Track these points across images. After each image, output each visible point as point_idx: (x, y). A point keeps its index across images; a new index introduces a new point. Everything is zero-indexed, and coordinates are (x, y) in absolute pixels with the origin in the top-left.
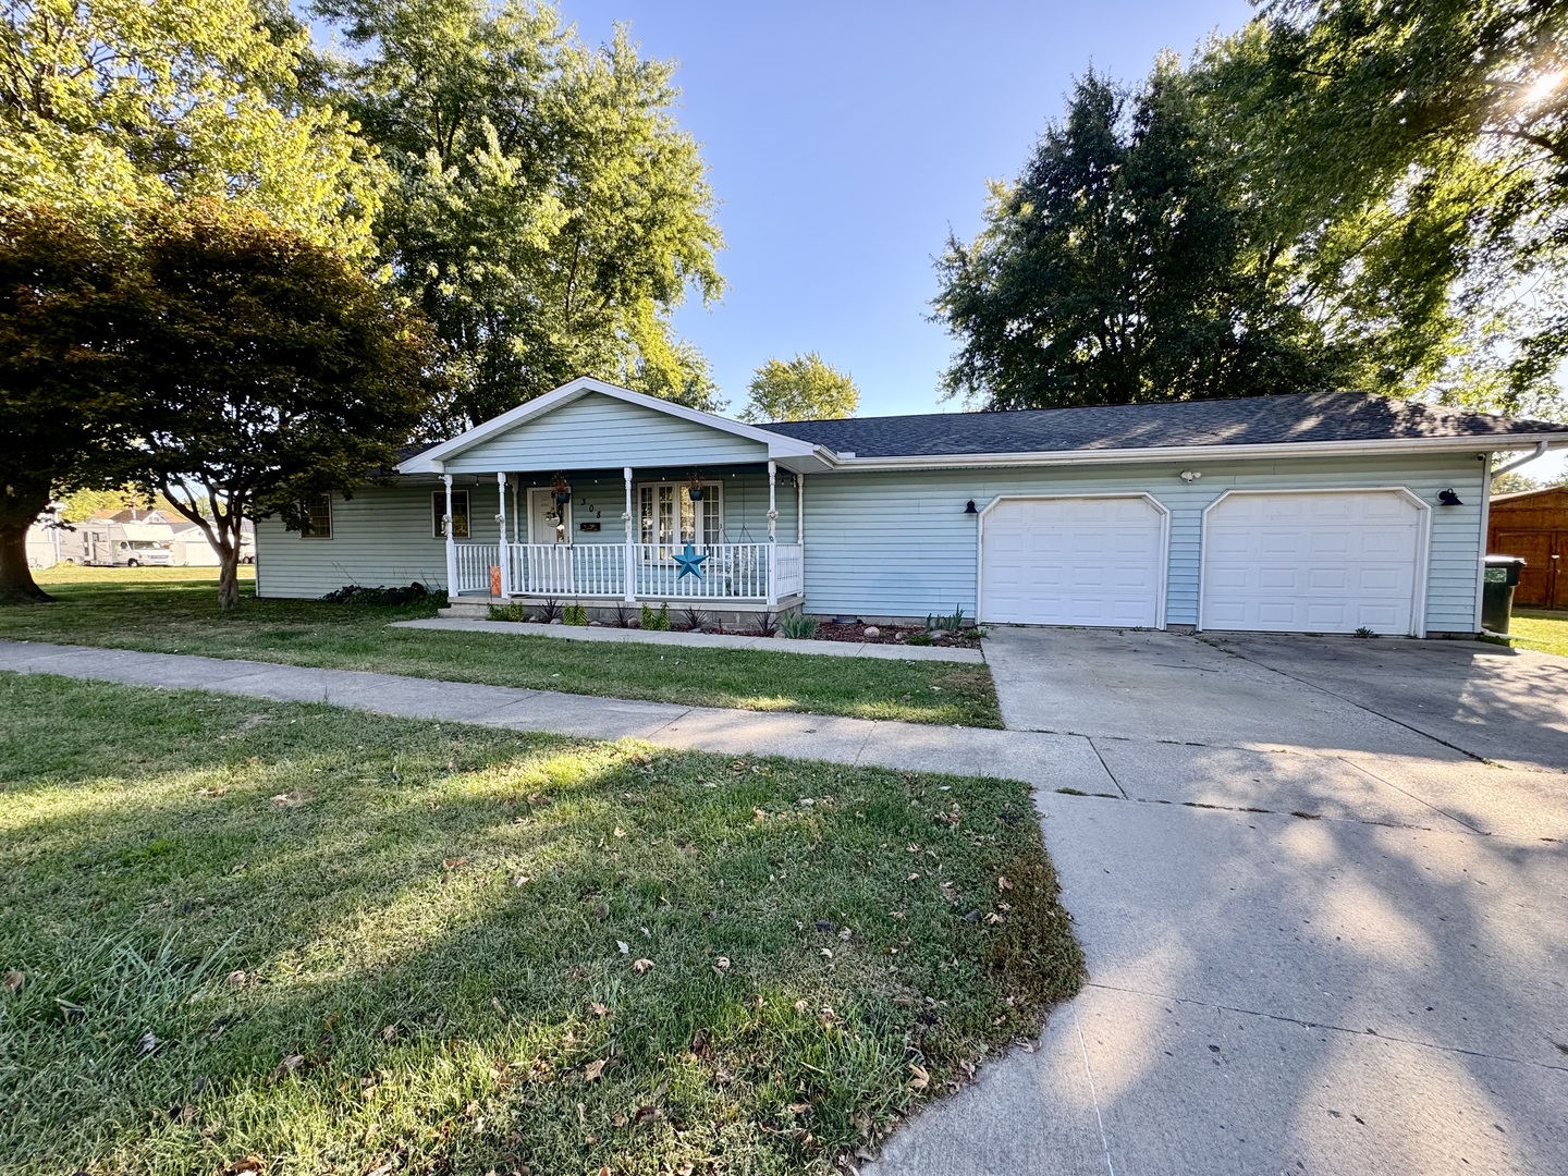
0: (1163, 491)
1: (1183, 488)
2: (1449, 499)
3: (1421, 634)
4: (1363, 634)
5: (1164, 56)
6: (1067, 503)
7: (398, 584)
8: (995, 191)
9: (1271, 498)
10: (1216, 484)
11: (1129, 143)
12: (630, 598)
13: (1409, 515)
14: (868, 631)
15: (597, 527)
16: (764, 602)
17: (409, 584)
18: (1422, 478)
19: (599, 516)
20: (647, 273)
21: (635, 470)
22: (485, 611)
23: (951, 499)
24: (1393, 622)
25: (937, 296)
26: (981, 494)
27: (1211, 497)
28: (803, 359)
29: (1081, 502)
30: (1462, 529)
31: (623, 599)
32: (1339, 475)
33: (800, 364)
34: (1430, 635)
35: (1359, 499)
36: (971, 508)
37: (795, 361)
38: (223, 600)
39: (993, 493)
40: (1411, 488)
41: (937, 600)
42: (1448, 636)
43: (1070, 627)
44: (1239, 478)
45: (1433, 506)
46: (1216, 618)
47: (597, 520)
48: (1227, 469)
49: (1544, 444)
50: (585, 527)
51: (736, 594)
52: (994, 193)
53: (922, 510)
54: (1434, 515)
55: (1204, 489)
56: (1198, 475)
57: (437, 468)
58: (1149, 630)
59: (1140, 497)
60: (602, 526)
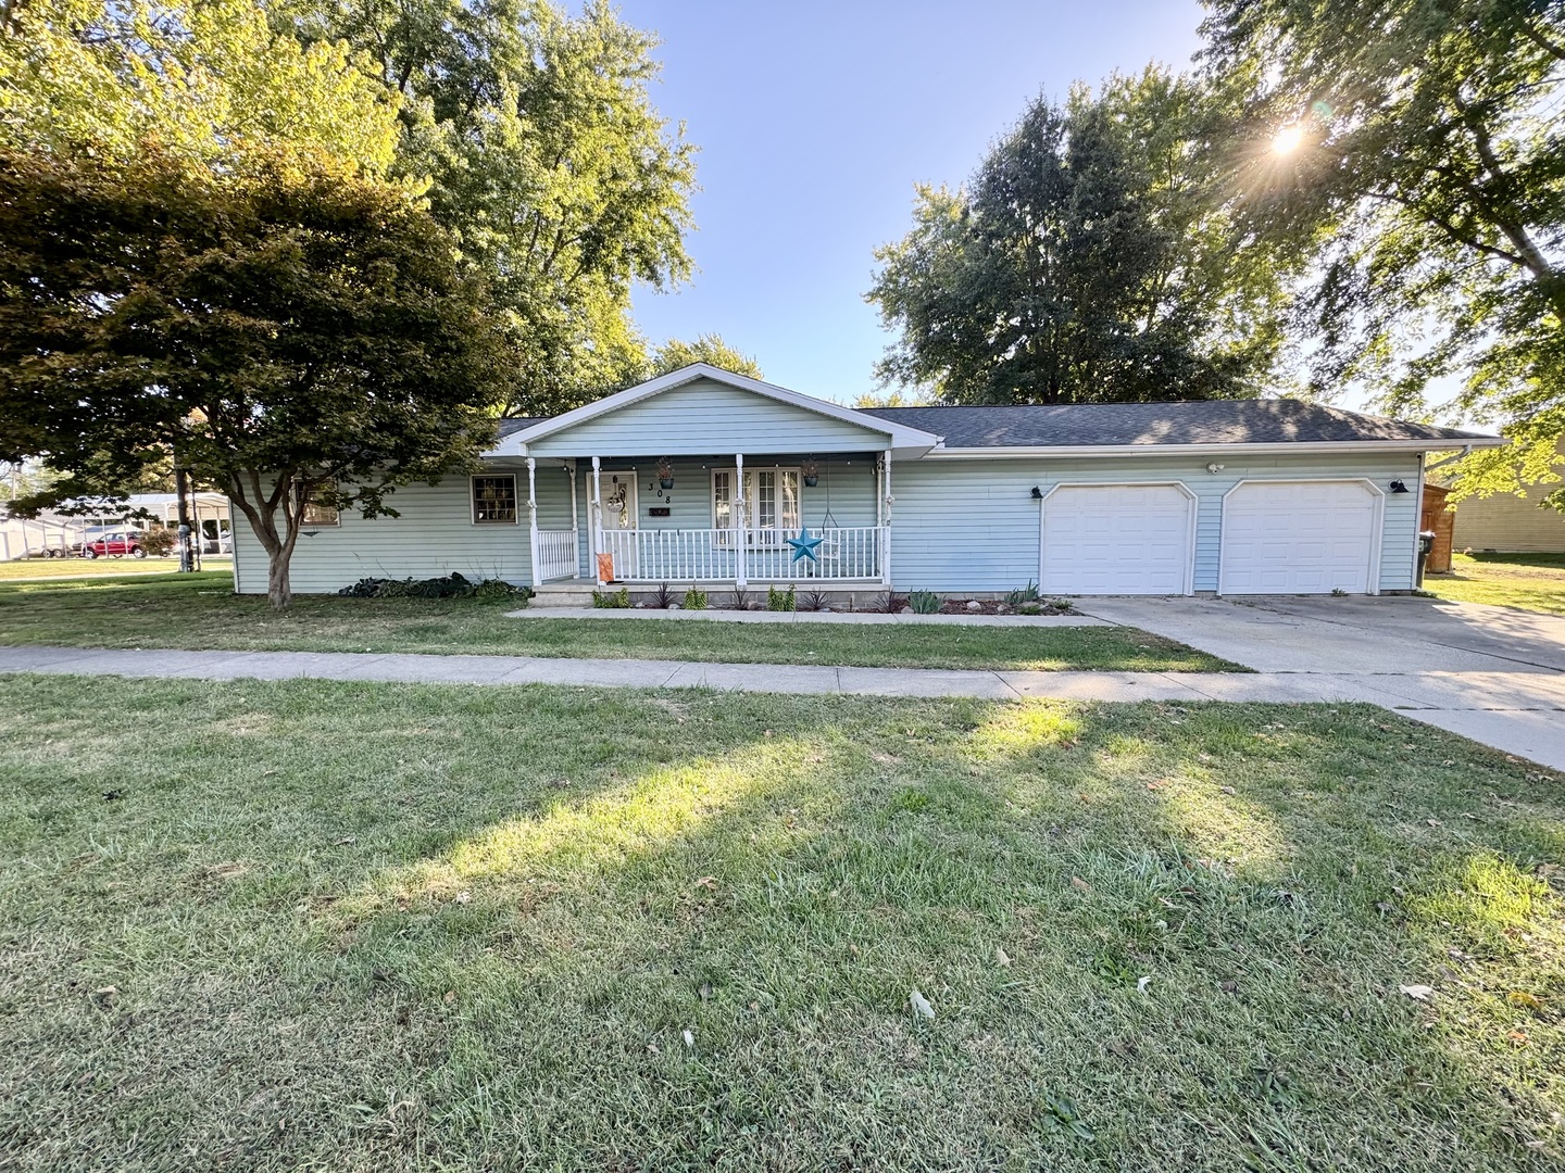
0: (1193, 479)
1: (1208, 477)
2: (1398, 488)
3: (1377, 593)
4: (1336, 594)
5: (1077, 87)
6: (1113, 489)
7: (439, 574)
8: (923, 194)
9: (1279, 486)
10: (1232, 475)
11: (1064, 164)
12: (742, 582)
13: (1368, 499)
14: (970, 605)
15: (665, 512)
16: (880, 582)
17: (448, 574)
18: (1381, 471)
19: (668, 501)
20: (634, 250)
21: (745, 457)
22: (589, 599)
23: (1021, 483)
24: (1356, 583)
25: (871, 290)
26: (1043, 481)
27: (1229, 485)
28: (705, 340)
29: (1125, 489)
30: (1403, 510)
31: (734, 583)
32: (1323, 468)
33: (703, 345)
34: (1383, 593)
35: (1334, 487)
36: (1036, 493)
37: (697, 342)
38: (276, 597)
39: (1054, 480)
40: (1372, 479)
41: (1005, 576)
42: (1394, 593)
43: (1118, 596)
44: (1251, 470)
45: (1386, 493)
46: (1232, 586)
47: (666, 506)
48: (1241, 463)
49: (1469, 448)
50: (654, 512)
51: (843, 575)
52: (922, 195)
53: (991, 496)
54: (1387, 500)
55: (1225, 476)
56: (1222, 467)
57: (522, 451)
58: (1180, 596)
59: (1172, 485)
60: (672, 512)
